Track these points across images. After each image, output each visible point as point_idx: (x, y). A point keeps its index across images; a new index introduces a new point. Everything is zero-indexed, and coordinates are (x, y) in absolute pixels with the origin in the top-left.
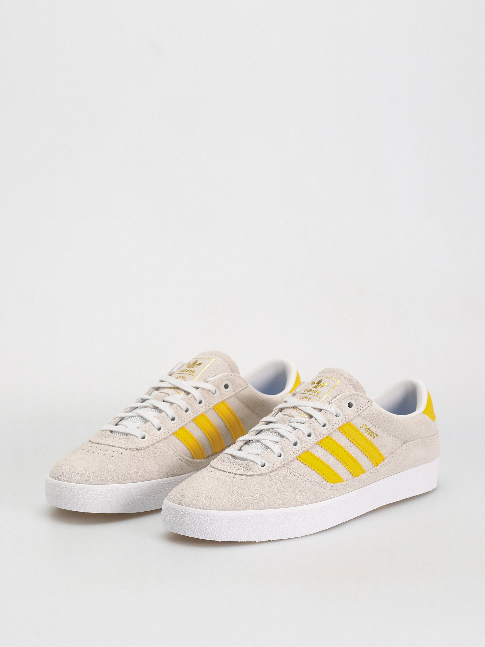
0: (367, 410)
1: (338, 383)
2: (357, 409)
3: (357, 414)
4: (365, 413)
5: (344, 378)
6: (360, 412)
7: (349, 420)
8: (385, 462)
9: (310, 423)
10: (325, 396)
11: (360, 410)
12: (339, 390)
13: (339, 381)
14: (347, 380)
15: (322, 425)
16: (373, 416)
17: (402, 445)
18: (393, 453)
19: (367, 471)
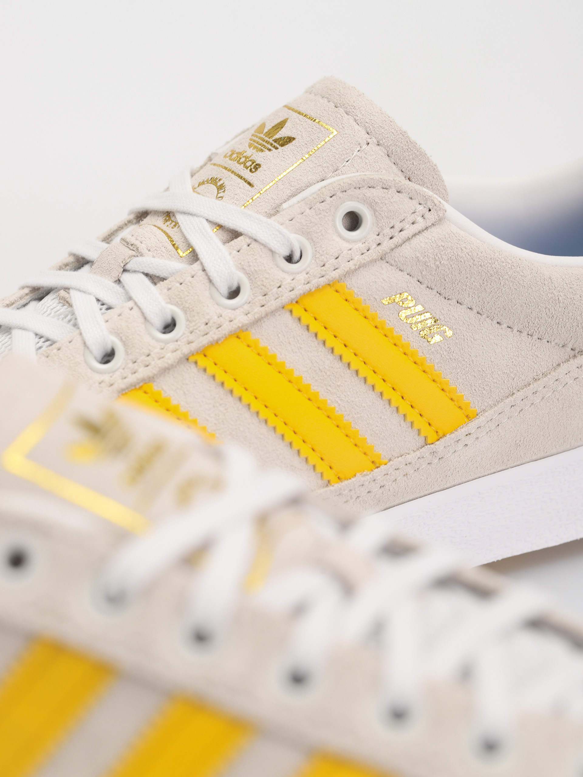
0: (415, 241)
1: (331, 136)
2: (378, 235)
3: (375, 252)
4: (407, 250)
5: (355, 120)
6: (387, 244)
7: (335, 274)
8: (472, 426)
9: (181, 281)
10: (271, 184)
11: (391, 238)
12: (325, 165)
13: (335, 133)
14: (366, 129)
15: (225, 291)
16: (438, 263)
17: (559, 365)
18: (513, 394)
19: (390, 460)
